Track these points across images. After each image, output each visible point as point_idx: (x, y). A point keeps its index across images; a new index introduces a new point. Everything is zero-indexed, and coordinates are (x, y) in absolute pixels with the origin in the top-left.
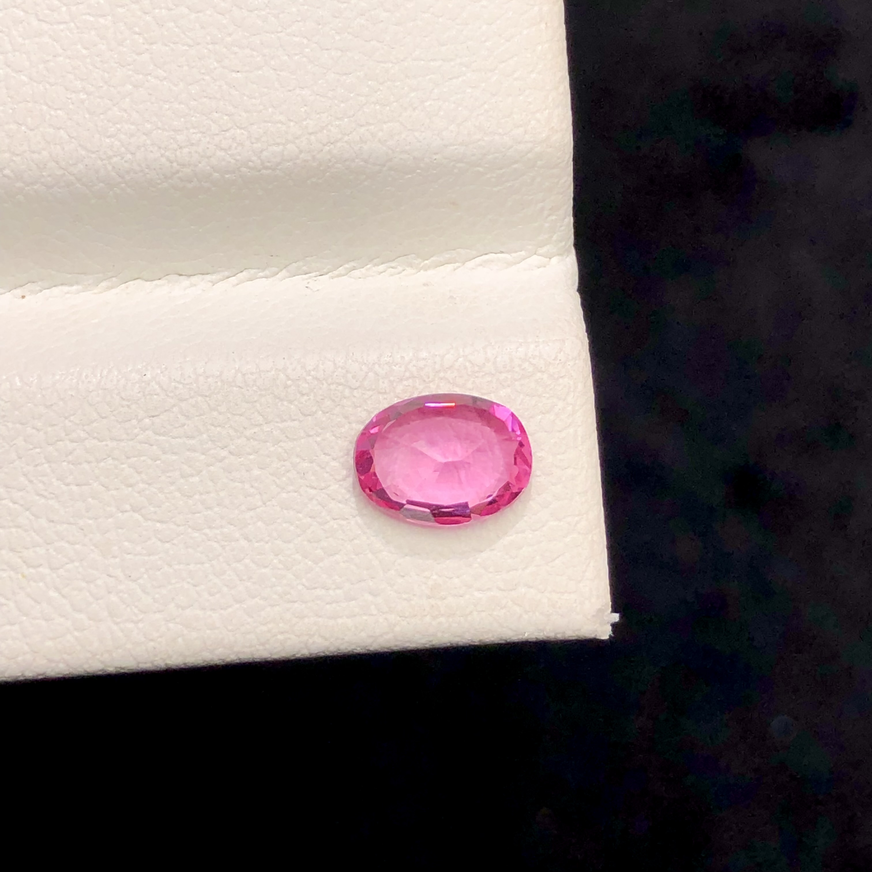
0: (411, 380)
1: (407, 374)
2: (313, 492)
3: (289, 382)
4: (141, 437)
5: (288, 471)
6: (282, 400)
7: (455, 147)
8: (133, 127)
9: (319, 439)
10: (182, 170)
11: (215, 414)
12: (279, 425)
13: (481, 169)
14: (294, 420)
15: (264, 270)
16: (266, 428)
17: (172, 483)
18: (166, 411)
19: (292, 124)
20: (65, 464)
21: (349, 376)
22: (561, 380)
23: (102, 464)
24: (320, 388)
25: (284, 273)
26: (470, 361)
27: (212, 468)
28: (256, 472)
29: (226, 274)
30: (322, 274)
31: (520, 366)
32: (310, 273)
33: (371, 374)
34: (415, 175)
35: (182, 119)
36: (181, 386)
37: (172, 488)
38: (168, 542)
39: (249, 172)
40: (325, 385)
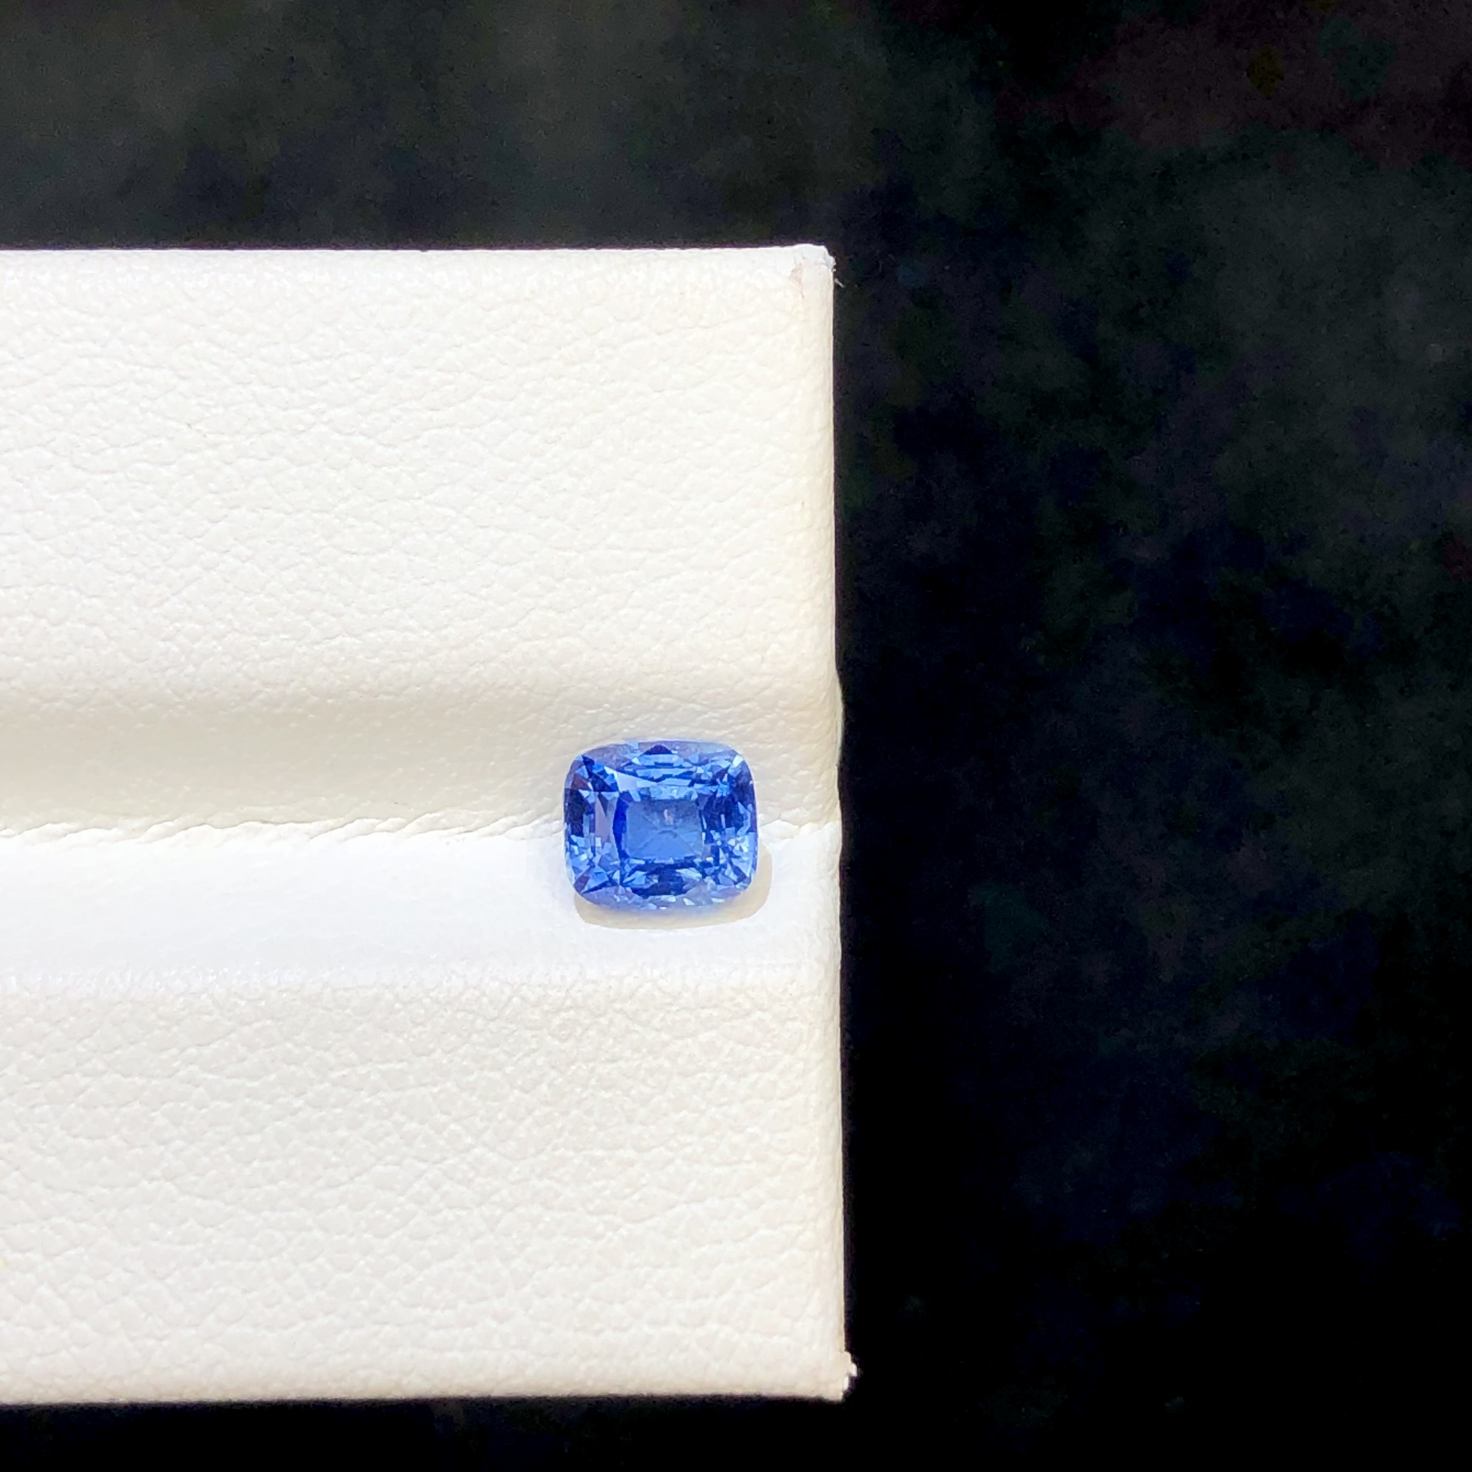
0: (572, 1012)
1: (568, 1003)
2: (423, 1166)
3: (397, 1005)
4: (182, 1073)
5: (388, 1134)
6: (386, 1031)
7: (660, 676)
8: (197, 627)
9: (436, 1090)
10: (267, 690)
11: (289, 1045)
12: (380, 1067)
13: (698, 708)
14: (401, 1061)
15: (385, 820)
16: (362, 1070)
17: (223, 1143)
18: (220, 1038)
19: (426, 633)
20: (73, 1106)
21: (485, 1000)
22: (790, 1025)
23: (124, 1110)
24: (442, 1017)
25: (412, 826)
26: (660, 989)
27: (278, 1123)
28: (342, 1133)
29: (331, 822)
30: (469, 829)
31: (732, 999)
32: (450, 828)
33: (515, 1000)
34: (601, 710)
35: (270, 619)
36: (243, 1003)
37: (222, 1149)
38: (212, 1226)
39: (362, 697)
40: (449, 1012)
